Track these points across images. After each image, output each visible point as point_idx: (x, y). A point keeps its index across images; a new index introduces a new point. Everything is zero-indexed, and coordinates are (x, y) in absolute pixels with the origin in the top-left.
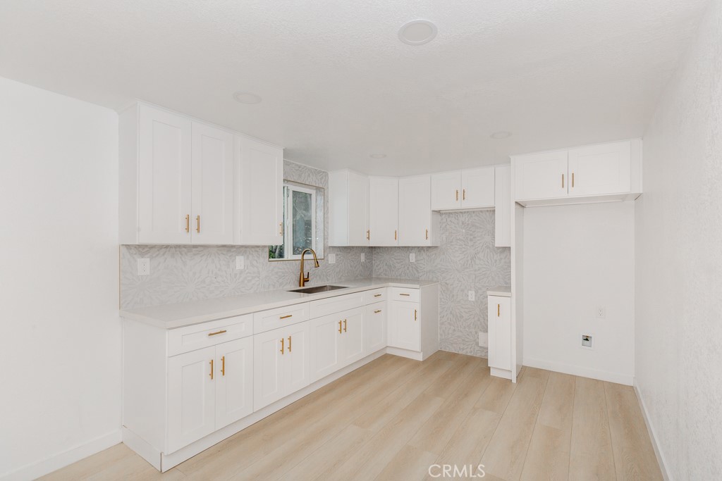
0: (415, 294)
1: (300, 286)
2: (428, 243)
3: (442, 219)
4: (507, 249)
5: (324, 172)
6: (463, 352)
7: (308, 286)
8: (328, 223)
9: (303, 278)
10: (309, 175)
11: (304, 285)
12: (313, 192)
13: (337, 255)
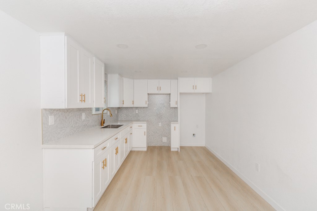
0: (144, 125)
1: (101, 126)
4: (176, 108)
5: (106, 74)
9: (103, 122)
11: (103, 125)
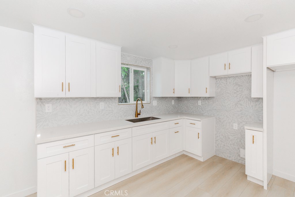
0: (199, 124)
1: (136, 117)
2: (207, 95)
3: (217, 82)
5: (150, 60)
6: (230, 159)
7: (140, 117)
8: (152, 85)
9: (137, 113)
10: (141, 62)
12: (145, 70)
13: (158, 101)
